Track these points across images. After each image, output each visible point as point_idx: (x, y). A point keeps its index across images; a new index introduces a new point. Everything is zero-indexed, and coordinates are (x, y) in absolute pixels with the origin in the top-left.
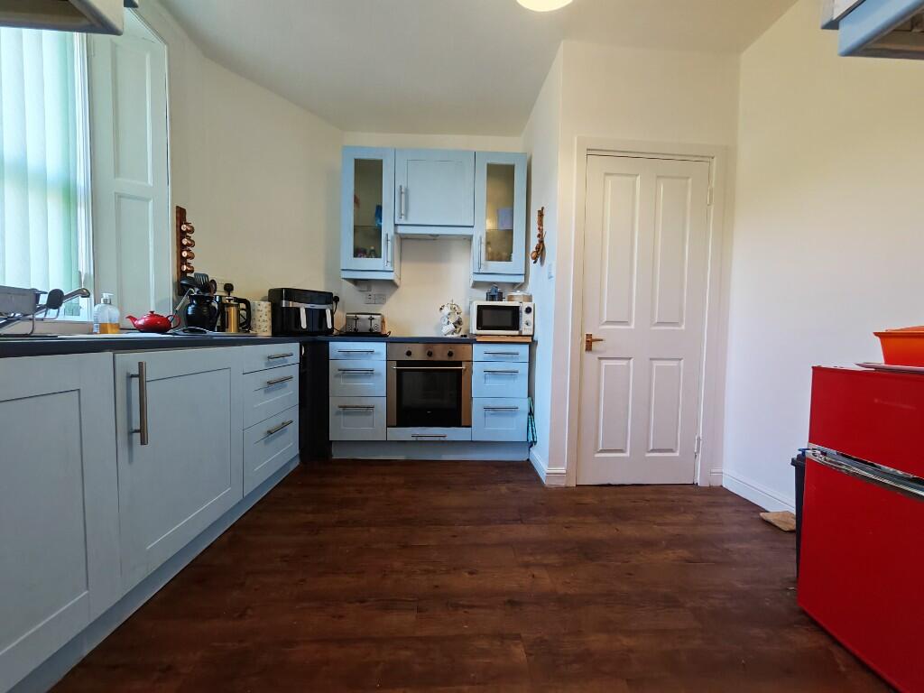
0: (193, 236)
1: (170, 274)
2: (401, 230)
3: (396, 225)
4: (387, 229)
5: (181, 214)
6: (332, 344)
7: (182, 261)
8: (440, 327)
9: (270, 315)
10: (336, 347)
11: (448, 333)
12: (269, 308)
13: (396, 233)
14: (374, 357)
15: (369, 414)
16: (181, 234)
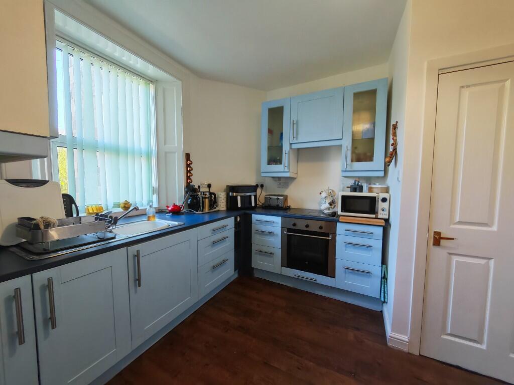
0: (192, 166)
1: (183, 184)
2: (294, 146)
3: (291, 144)
4: (286, 148)
5: (188, 156)
6: (253, 215)
7: (188, 178)
8: (320, 204)
9: (225, 199)
10: (256, 217)
11: (325, 209)
12: (225, 196)
13: (291, 148)
14: (274, 225)
15: (272, 257)
16: (188, 166)
